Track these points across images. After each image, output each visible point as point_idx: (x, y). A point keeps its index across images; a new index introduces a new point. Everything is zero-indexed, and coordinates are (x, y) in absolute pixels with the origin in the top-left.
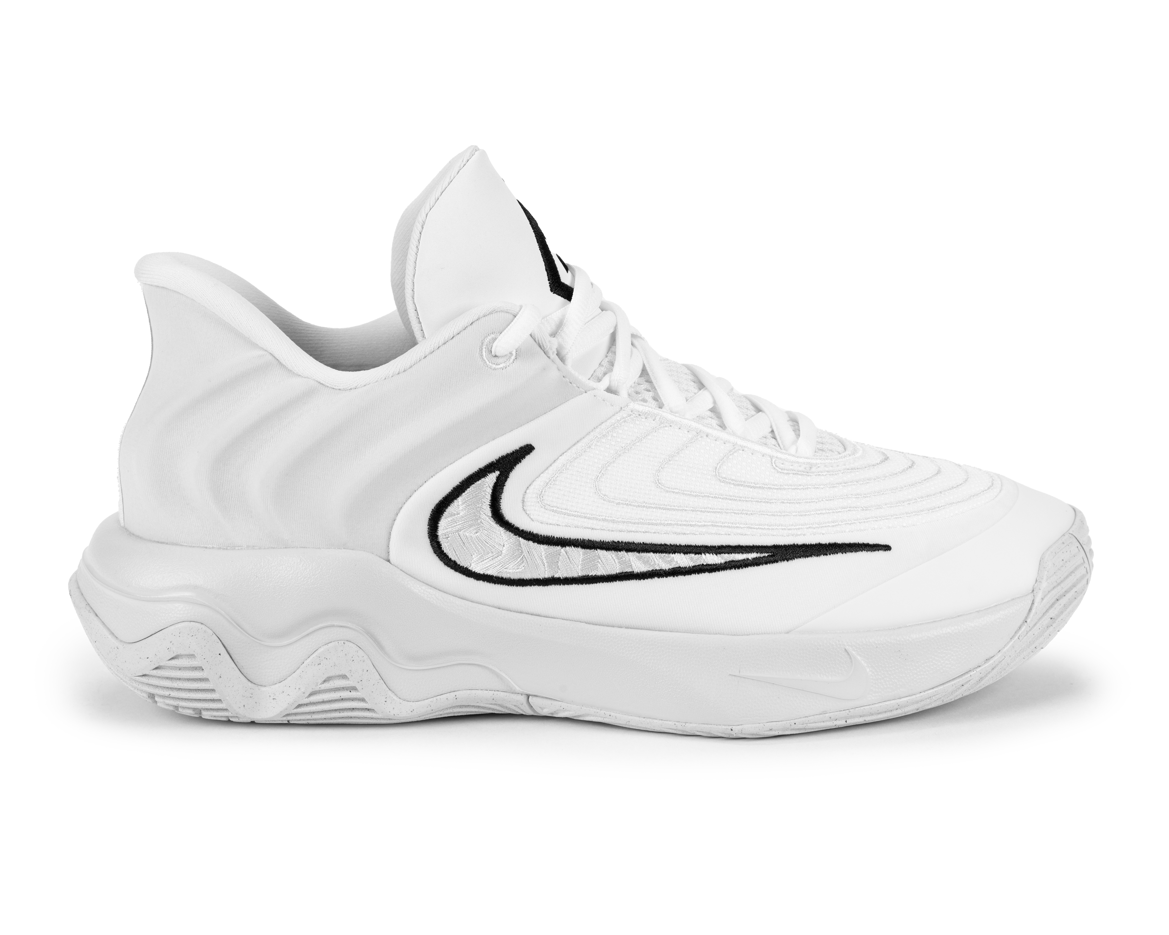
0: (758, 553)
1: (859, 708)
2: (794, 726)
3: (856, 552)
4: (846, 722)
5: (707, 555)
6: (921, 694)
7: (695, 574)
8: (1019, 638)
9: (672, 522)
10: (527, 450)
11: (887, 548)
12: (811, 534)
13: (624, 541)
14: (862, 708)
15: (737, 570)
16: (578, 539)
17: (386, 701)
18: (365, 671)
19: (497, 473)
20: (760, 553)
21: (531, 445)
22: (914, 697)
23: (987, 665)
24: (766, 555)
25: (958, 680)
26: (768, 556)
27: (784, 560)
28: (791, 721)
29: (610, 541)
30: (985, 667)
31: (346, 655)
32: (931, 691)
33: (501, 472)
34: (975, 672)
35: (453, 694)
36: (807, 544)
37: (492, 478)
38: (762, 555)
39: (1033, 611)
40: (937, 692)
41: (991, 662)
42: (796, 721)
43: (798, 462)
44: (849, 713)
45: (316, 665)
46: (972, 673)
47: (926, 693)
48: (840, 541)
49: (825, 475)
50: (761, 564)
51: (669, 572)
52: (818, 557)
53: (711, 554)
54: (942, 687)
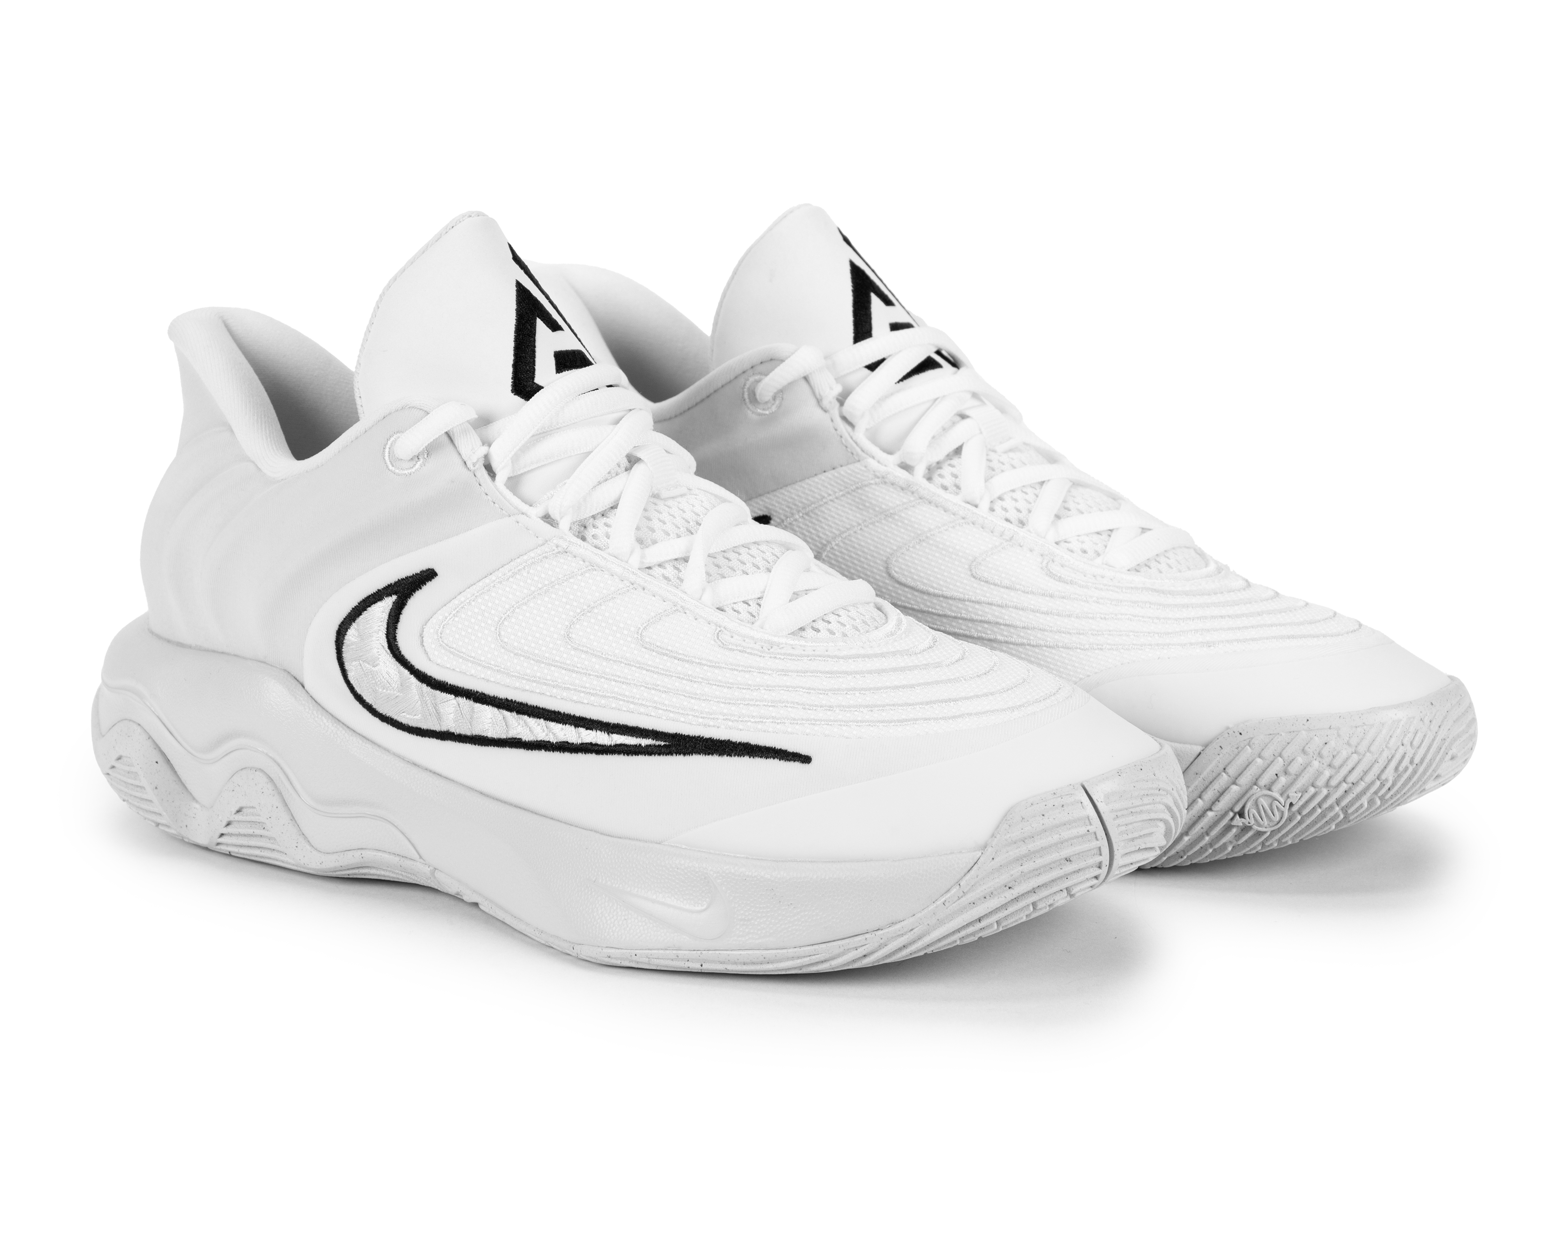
0: (654, 740)
1: (714, 952)
2: (634, 958)
3: (766, 759)
4: (702, 966)
5: (599, 732)
6: (796, 949)
7: (582, 753)
8: (944, 904)
9: (570, 686)
10: (429, 575)
11: (806, 759)
12: (726, 728)
13: (518, 700)
14: (717, 952)
15: (626, 756)
16: (471, 690)
17: (297, 847)
18: (275, 807)
19: (394, 597)
20: (656, 741)
21: (433, 570)
22: (785, 951)
23: (891, 929)
24: (663, 743)
25: (847, 941)
26: (665, 745)
27: (680, 754)
28: (632, 951)
29: (503, 698)
30: (888, 932)
31: (256, 784)
32: (809, 948)
33: (399, 597)
34: (873, 935)
35: (359, 852)
36: (715, 739)
37: (388, 602)
38: (658, 743)
39: (972, 872)
40: (816, 951)
41: (898, 926)
42: (637, 952)
43: (752, 638)
44: (700, 955)
45: (231, 791)
46: (867, 936)
47: (802, 949)
48: (753, 742)
49: (783, 659)
50: (653, 754)
51: (556, 746)
52: (720, 757)
53: (603, 733)
54: (824, 946)
